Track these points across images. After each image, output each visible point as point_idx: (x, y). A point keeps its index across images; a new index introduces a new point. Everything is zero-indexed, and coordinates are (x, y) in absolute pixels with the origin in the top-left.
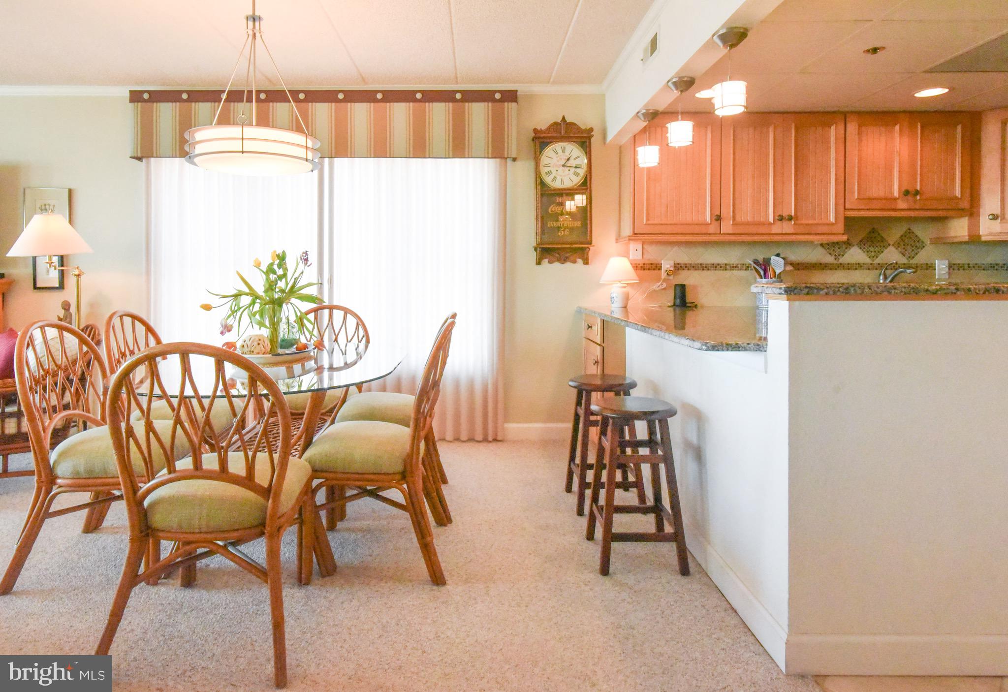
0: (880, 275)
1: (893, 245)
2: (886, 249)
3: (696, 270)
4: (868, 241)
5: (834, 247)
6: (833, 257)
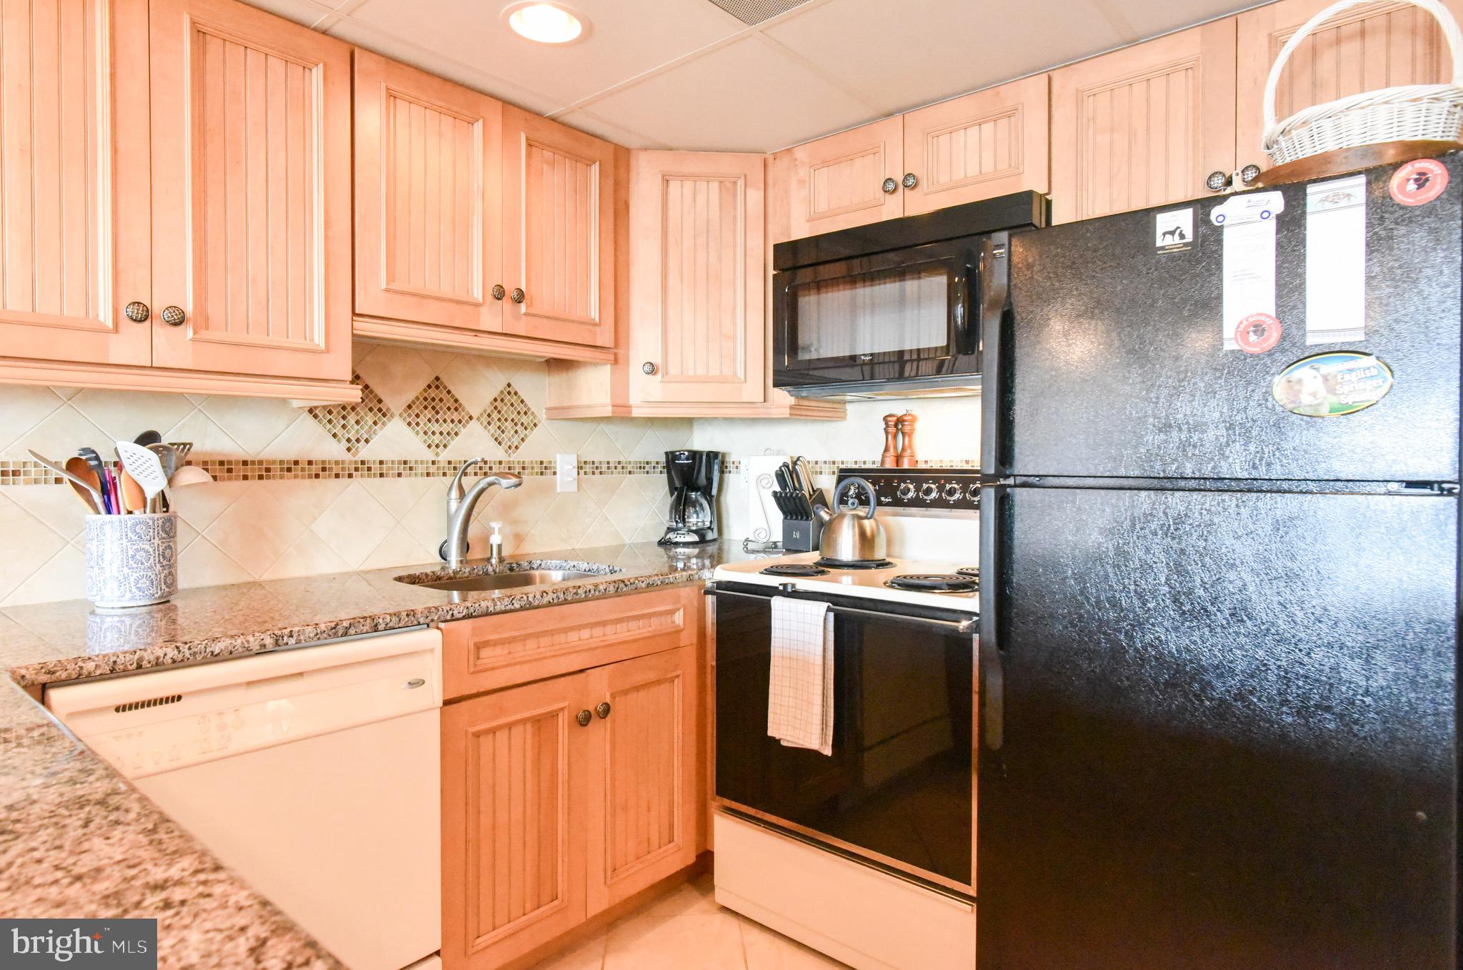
0: (450, 489)
1: (478, 419)
2: (464, 426)
4: (426, 408)
5: (344, 417)
6: (345, 444)
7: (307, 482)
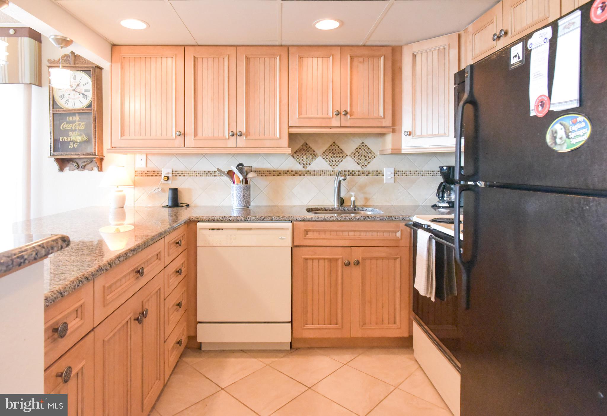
1: (350, 156)
2: (344, 158)
3: (190, 176)
4: (330, 153)
5: (302, 157)
6: (303, 165)
7: (291, 177)
